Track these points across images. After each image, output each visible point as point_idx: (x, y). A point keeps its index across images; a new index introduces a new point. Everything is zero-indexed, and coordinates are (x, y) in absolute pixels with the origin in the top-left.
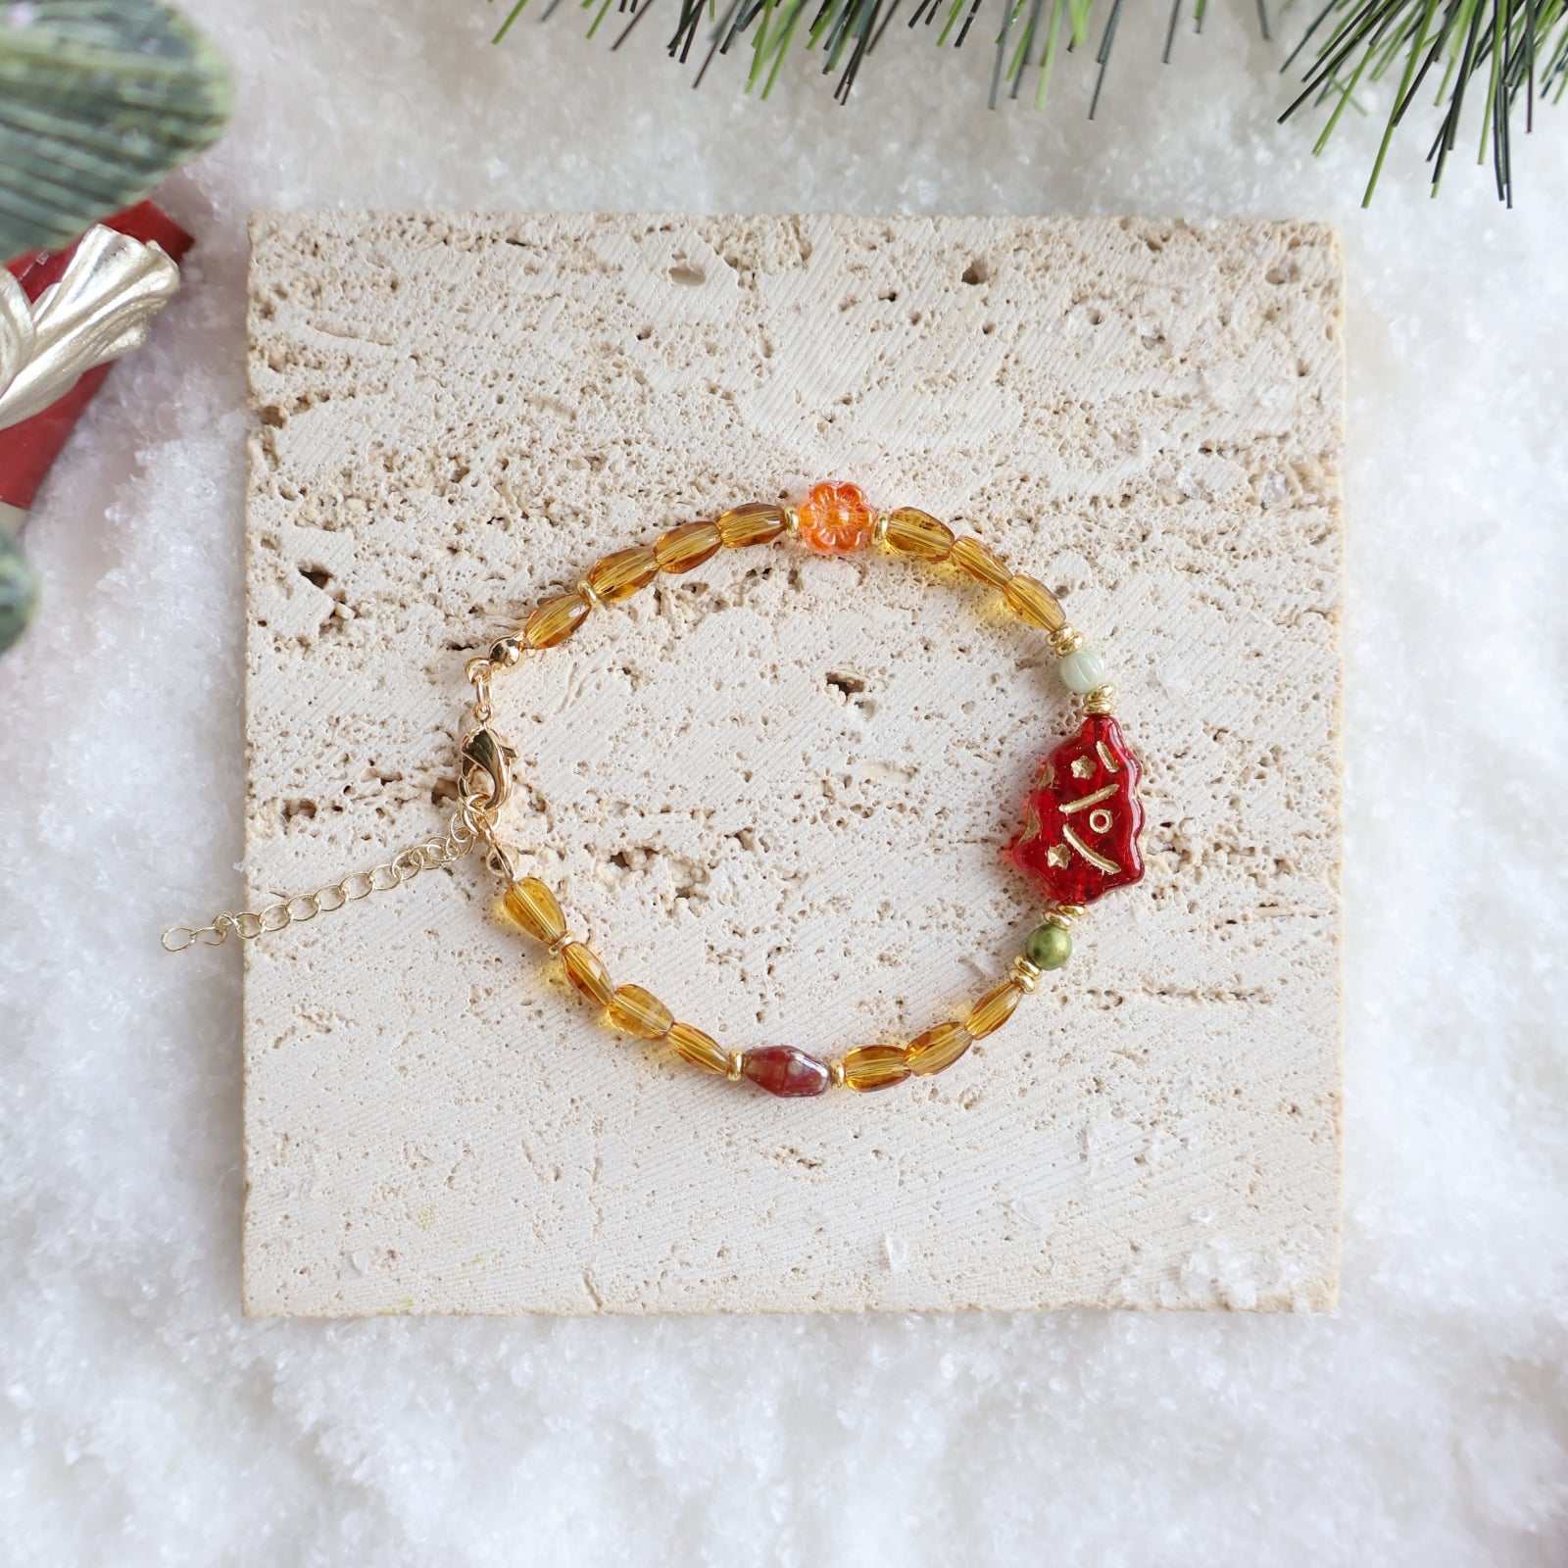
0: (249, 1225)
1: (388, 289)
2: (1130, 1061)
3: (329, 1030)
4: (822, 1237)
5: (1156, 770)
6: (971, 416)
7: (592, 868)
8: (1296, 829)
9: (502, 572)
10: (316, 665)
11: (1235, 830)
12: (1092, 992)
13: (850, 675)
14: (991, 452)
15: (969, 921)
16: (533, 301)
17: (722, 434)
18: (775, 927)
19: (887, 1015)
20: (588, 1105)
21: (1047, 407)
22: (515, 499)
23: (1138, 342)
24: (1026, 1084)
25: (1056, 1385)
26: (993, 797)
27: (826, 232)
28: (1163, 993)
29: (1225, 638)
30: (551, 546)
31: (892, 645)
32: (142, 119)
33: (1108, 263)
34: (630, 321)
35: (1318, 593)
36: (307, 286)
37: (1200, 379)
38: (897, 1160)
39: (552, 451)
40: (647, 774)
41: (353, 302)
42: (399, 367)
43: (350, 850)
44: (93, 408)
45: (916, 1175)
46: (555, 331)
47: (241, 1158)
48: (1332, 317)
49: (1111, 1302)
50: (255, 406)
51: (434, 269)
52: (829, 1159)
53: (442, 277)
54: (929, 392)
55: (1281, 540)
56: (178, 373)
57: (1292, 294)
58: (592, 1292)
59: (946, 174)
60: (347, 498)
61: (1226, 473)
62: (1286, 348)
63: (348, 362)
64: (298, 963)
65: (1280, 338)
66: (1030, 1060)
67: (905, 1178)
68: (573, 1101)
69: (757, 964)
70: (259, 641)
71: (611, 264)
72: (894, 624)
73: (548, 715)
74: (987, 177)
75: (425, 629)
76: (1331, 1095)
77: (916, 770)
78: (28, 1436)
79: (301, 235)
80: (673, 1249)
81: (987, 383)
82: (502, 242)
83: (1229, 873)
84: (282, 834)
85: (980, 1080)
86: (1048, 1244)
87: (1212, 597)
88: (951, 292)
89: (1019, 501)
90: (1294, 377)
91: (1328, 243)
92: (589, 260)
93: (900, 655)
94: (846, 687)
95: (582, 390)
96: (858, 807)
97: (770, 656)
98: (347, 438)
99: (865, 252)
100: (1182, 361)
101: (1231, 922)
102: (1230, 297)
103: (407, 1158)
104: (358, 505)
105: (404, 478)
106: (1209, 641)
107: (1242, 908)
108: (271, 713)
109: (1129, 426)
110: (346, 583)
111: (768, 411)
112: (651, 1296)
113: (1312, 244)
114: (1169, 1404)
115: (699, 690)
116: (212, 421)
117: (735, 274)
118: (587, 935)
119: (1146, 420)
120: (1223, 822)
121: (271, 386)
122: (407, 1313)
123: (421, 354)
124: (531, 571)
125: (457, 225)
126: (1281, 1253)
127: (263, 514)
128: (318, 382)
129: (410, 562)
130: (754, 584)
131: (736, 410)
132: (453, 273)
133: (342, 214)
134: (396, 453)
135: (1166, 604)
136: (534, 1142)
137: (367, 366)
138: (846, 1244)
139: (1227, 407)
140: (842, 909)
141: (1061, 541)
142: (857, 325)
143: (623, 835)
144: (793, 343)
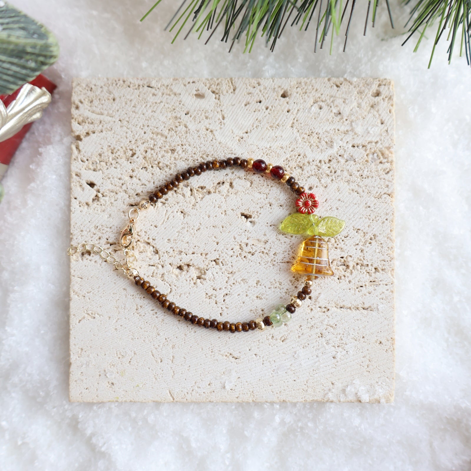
0: (71, 375)
1: (112, 101)
2: (331, 328)
3: (94, 318)
4: (239, 380)
5: (339, 241)
6: (283, 137)
7: (172, 270)
8: (381, 259)
9: (145, 183)
10: (91, 211)
11: (363, 259)
12: (320, 307)
13: (248, 213)
14: (289, 147)
15: (283, 286)
16: (155, 104)
17: (210, 142)
18: (226, 288)
19: (259, 314)
20: (170, 340)
21: (306, 134)
22: (149, 162)
23: (333, 114)
24: (300, 335)
25: (310, 424)
26: (290, 249)
27: (240, 83)
28: (341, 308)
29: (359, 202)
30: (159, 176)
31: (260, 204)
32: (33, 57)
33: (324, 91)
34: (183, 110)
35: (387, 188)
36: (89, 100)
37: (351, 125)
38: (262, 357)
39: (160, 148)
40: (188, 243)
41: (102, 104)
42: (116, 123)
43: (101, 265)
44: (27, 135)
45: (267, 361)
46: (161, 113)
47: (69, 355)
48: (391, 106)
49: (326, 400)
50: (73, 135)
51: (126, 95)
52: (241, 357)
53: (128, 97)
54: (271, 130)
55: (376, 173)
56: (52, 125)
57: (379, 100)
58: (171, 395)
59: (277, 65)
60: (100, 162)
61: (359, 153)
62: (377, 116)
63: (101, 122)
64: (86, 298)
65: (375, 113)
66: (301, 328)
67: (264, 362)
68: (166, 339)
69: (220, 299)
70: (75, 204)
71: (177, 93)
72: (261, 198)
73: (159, 225)
74: (289, 66)
75: (123, 200)
76: (392, 338)
77: (267, 241)
78: (7, 437)
79: (87, 85)
80: (195, 383)
81: (288, 127)
82: (146, 87)
83: (361, 272)
84: (81, 260)
85: (286, 333)
86: (307, 382)
87: (355, 190)
88: (278, 100)
89: (298, 162)
90: (380, 124)
91: (390, 85)
92: (171, 92)
93: (262, 207)
94: (247, 217)
95: (169, 130)
96: (250, 252)
97: (224, 208)
98: (100, 144)
99: (252, 89)
100: (346, 120)
101: (362, 287)
102: (360, 101)
103: (117, 355)
104: (103, 164)
105: (117, 156)
106: (354, 203)
107: (365, 282)
108: (78, 225)
109: (330, 139)
110: (100, 186)
111: (224, 135)
112: (189, 397)
113: (385, 85)
114: (344, 431)
115: (203, 218)
116: (61, 140)
117: (214, 95)
118: (170, 290)
119: (335, 137)
120: (359, 257)
121: (78, 129)
122: (117, 401)
123: (122, 119)
124: (154, 183)
125: (132, 82)
126: (376, 385)
127: (76, 167)
128: (92, 128)
129: (118, 180)
130: (220, 187)
131: (214, 135)
132: (131, 96)
133: (99, 79)
134: (114, 148)
135: (342, 192)
136: (154, 351)
137: (106, 123)
138: (247, 382)
139: (359, 133)
140: (245, 283)
141: (310, 173)
142: (250, 110)
143: (181, 261)
144: (231, 116)
